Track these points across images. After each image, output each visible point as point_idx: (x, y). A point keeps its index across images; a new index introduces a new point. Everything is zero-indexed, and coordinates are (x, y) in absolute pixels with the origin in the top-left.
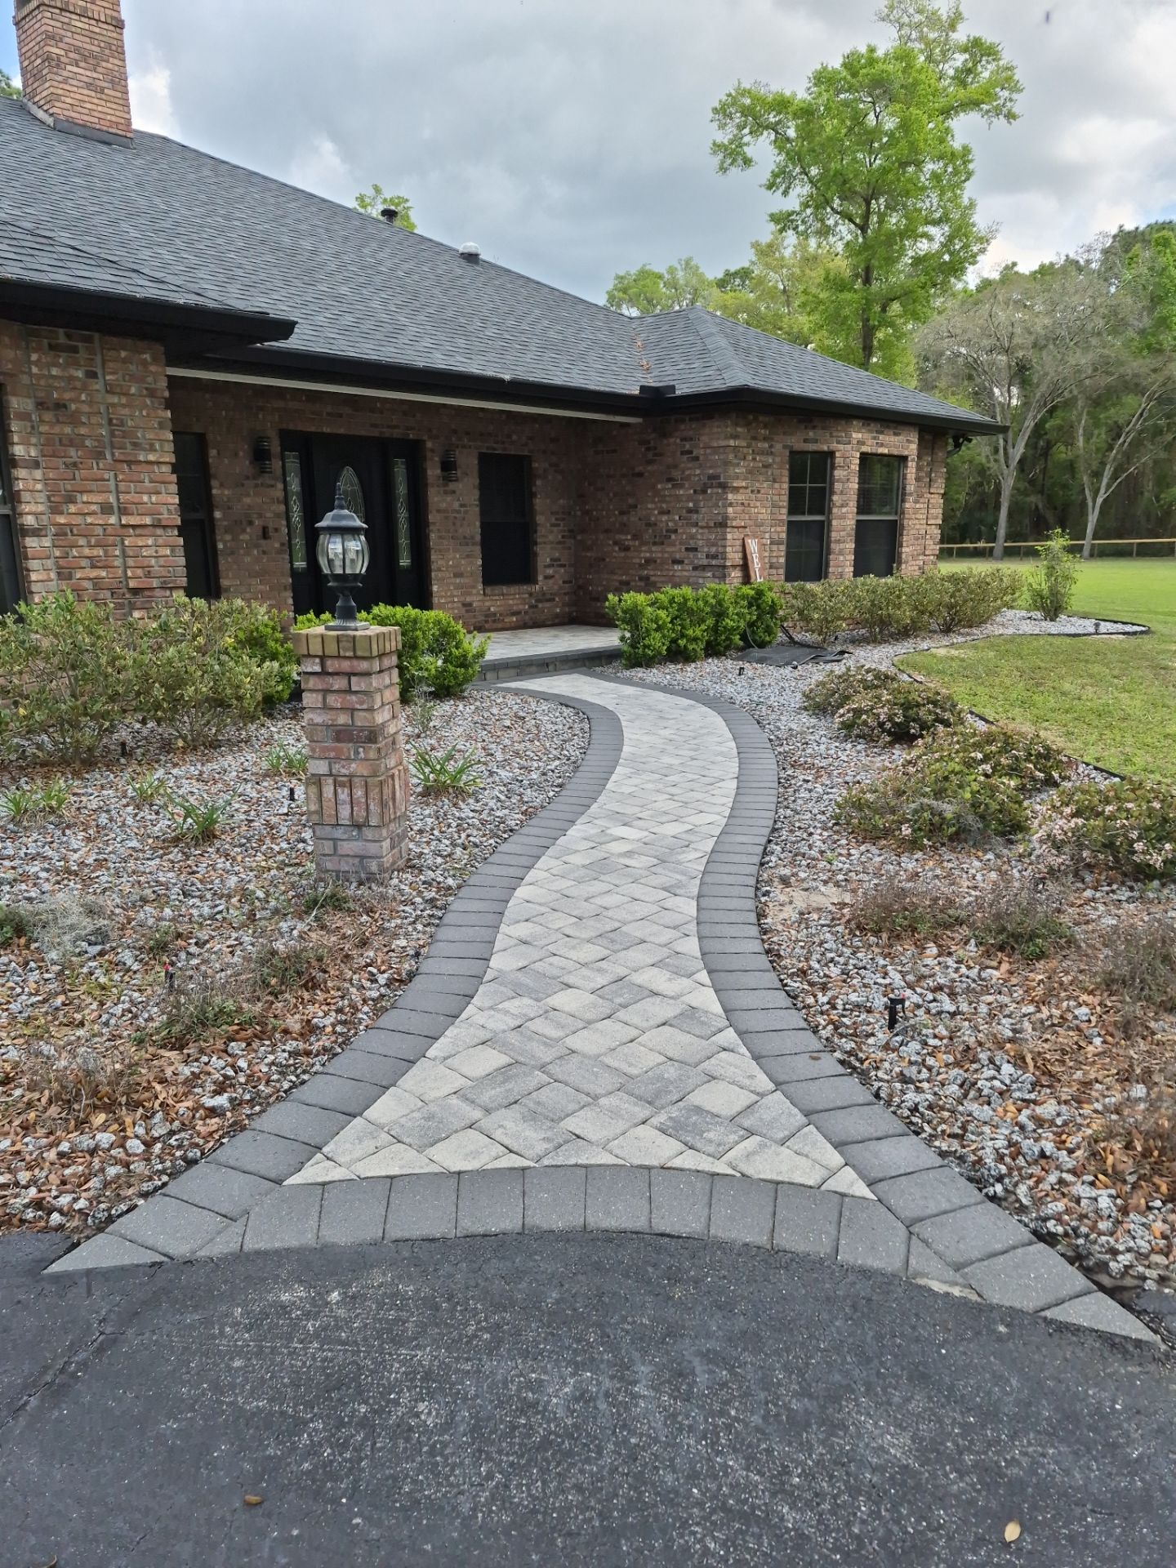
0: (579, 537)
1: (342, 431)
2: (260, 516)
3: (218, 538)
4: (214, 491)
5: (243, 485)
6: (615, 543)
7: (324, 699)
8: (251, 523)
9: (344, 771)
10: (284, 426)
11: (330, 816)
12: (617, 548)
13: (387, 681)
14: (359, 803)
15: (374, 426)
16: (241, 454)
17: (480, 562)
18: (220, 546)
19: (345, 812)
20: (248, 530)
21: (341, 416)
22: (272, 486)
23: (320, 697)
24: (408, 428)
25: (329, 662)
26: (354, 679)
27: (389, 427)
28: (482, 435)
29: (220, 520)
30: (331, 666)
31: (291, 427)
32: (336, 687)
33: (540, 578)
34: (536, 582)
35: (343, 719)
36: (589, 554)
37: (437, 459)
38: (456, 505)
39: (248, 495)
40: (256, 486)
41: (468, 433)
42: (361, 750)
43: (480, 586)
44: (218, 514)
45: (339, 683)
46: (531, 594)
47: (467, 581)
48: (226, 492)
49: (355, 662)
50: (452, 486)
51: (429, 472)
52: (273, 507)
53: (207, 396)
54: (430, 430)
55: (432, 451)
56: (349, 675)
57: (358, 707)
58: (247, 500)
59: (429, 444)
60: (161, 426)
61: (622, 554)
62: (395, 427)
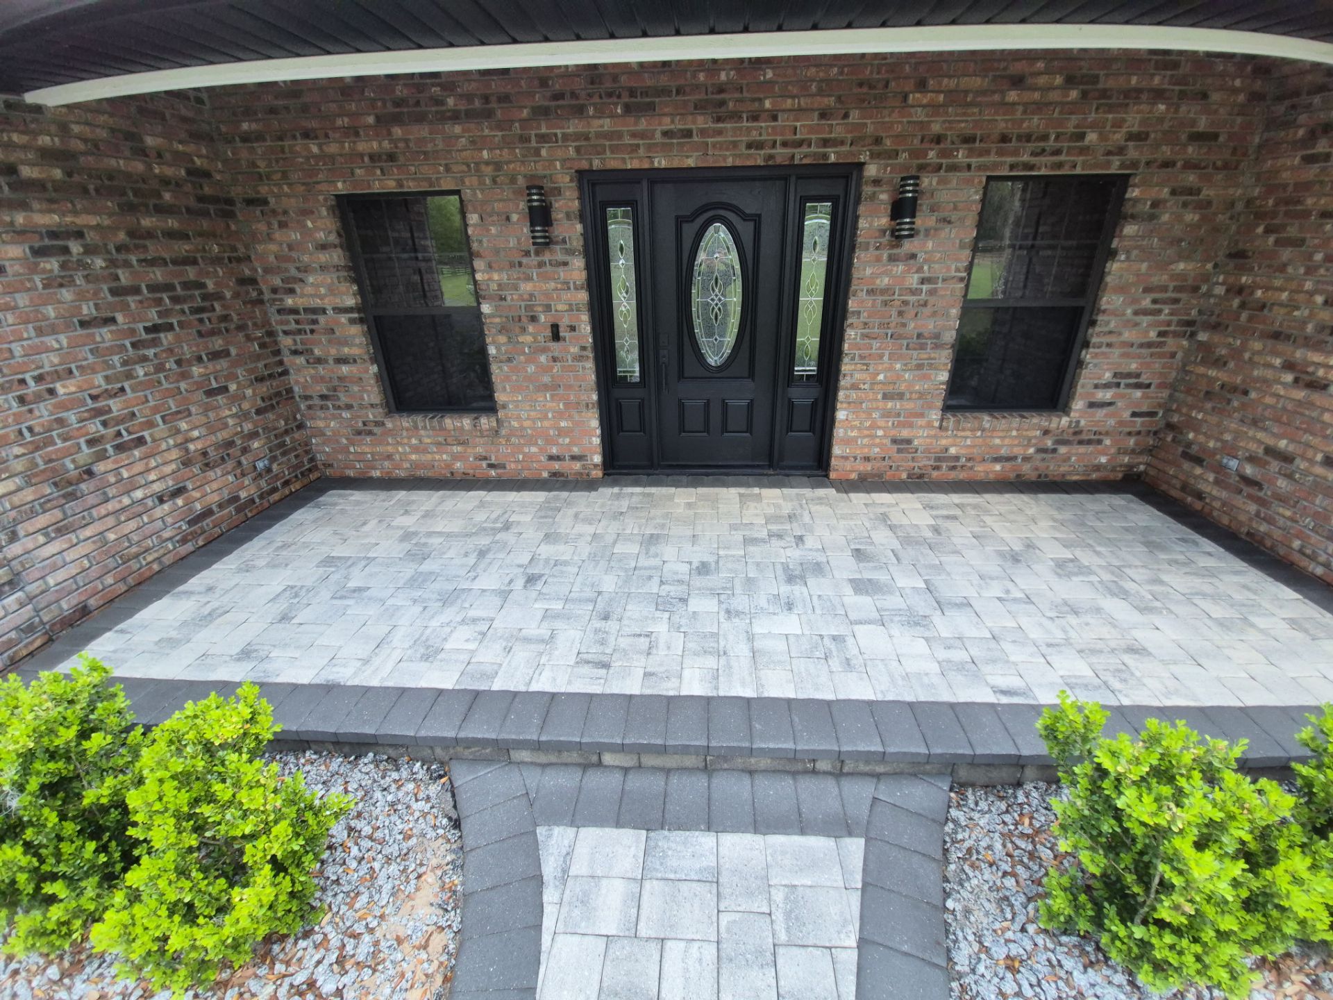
2: (548, 308)
3: (489, 340)
4: (480, 276)
5: (520, 264)
8: (533, 319)
10: (584, 165)
15: (759, 145)
16: (515, 217)
17: (944, 376)
18: (492, 350)
21: (688, 134)
22: (565, 264)
24: (826, 143)
27: (785, 144)
29: (491, 316)
31: (596, 164)
33: (1078, 405)
34: (1066, 409)
37: (884, 197)
38: (913, 280)
39: (529, 278)
40: (541, 265)
41: (968, 140)
43: (935, 415)
44: (486, 308)
46: (1046, 432)
47: (909, 405)
48: (496, 277)
50: (908, 246)
51: (862, 223)
52: (566, 296)
53: (458, 129)
54: (878, 141)
55: (877, 182)
59: (871, 170)
62: (800, 144)
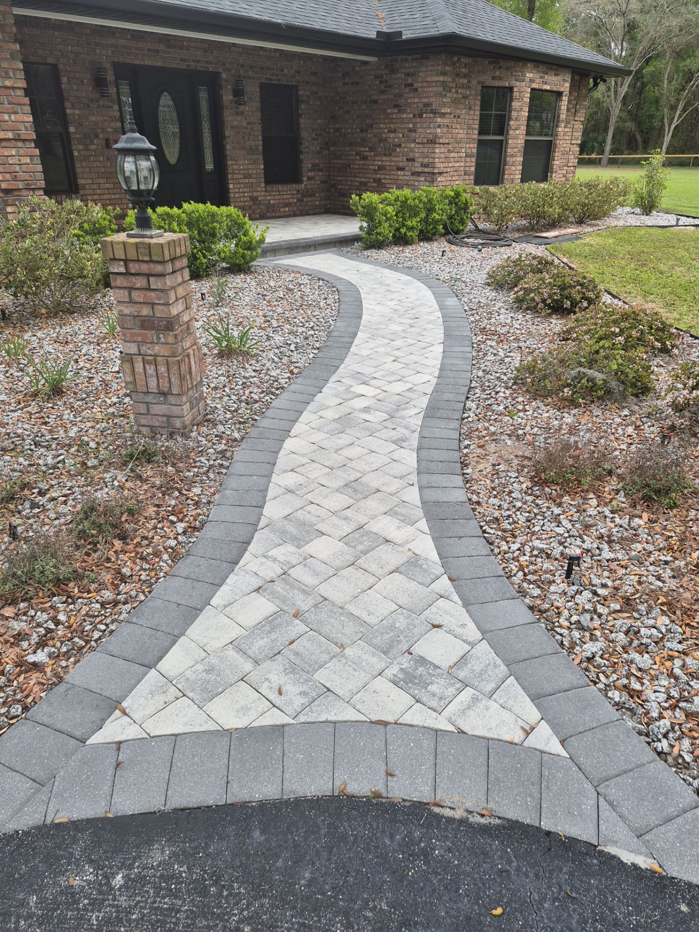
0: (332, 149)
1: (159, 64)
2: (104, 130)
3: (74, 147)
4: (68, 111)
5: (88, 106)
6: (357, 154)
7: (130, 295)
8: (97, 136)
9: (150, 352)
10: (116, 59)
11: (142, 386)
12: (358, 158)
13: (180, 280)
14: (163, 377)
15: (185, 60)
16: (85, 81)
17: (262, 167)
18: (76, 154)
19: (153, 383)
20: (95, 142)
21: (158, 51)
22: (110, 107)
23: (126, 293)
24: (207, 62)
25: (131, 265)
26: (151, 279)
27: (193, 61)
28: (262, 68)
29: (75, 133)
30: (134, 268)
31: (122, 60)
32: (138, 285)
33: (305, 179)
34: (301, 182)
35: (146, 311)
36: (339, 161)
37: (229, 87)
38: (244, 123)
39: (93, 114)
40: (99, 107)
41: (252, 67)
42: (161, 336)
43: (263, 185)
44: (72, 129)
45: (140, 282)
46: (298, 191)
47: (254, 180)
48: (77, 112)
49: (152, 265)
50: (241, 108)
51: (224, 98)
52: (112, 124)
53: (56, 34)
54: (224, 64)
55: (226, 81)
56: (148, 275)
57: (157, 302)
58: (93, 118)
59: (224, 76)
60: (13, 56)
61: (362, 162)
62: (199, 61)
